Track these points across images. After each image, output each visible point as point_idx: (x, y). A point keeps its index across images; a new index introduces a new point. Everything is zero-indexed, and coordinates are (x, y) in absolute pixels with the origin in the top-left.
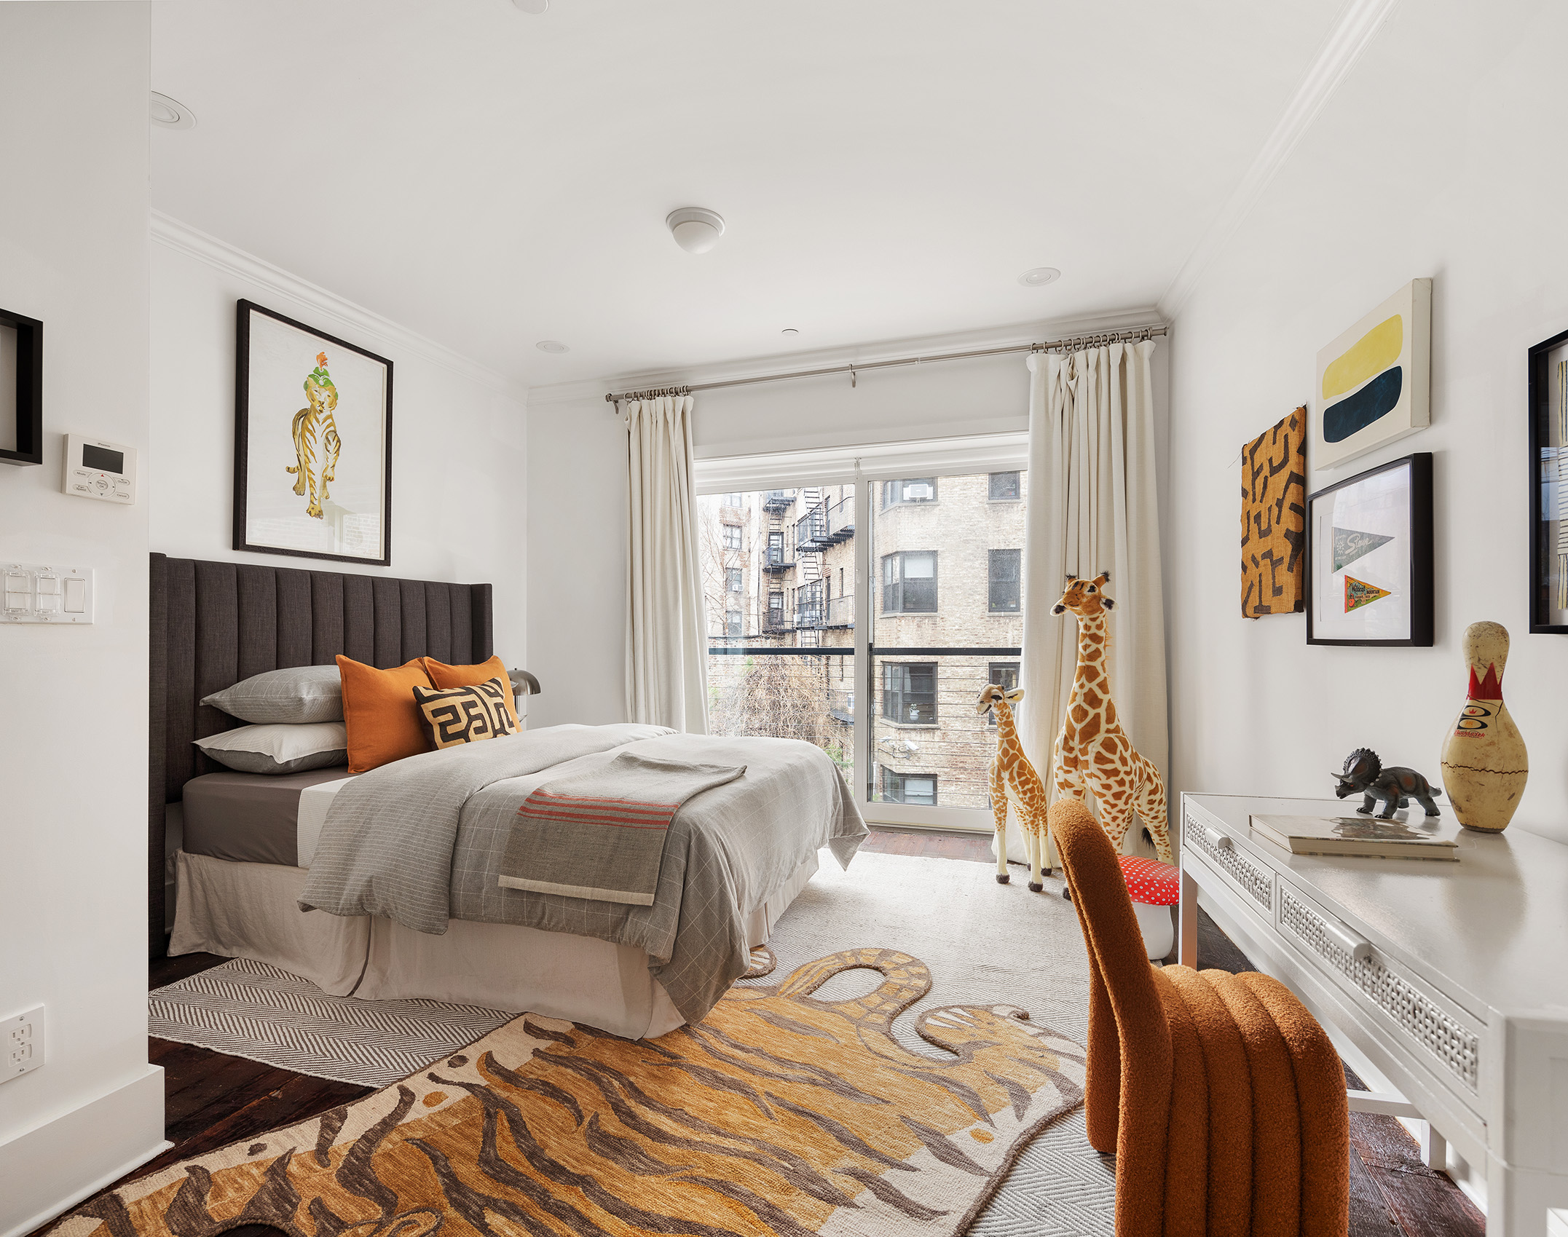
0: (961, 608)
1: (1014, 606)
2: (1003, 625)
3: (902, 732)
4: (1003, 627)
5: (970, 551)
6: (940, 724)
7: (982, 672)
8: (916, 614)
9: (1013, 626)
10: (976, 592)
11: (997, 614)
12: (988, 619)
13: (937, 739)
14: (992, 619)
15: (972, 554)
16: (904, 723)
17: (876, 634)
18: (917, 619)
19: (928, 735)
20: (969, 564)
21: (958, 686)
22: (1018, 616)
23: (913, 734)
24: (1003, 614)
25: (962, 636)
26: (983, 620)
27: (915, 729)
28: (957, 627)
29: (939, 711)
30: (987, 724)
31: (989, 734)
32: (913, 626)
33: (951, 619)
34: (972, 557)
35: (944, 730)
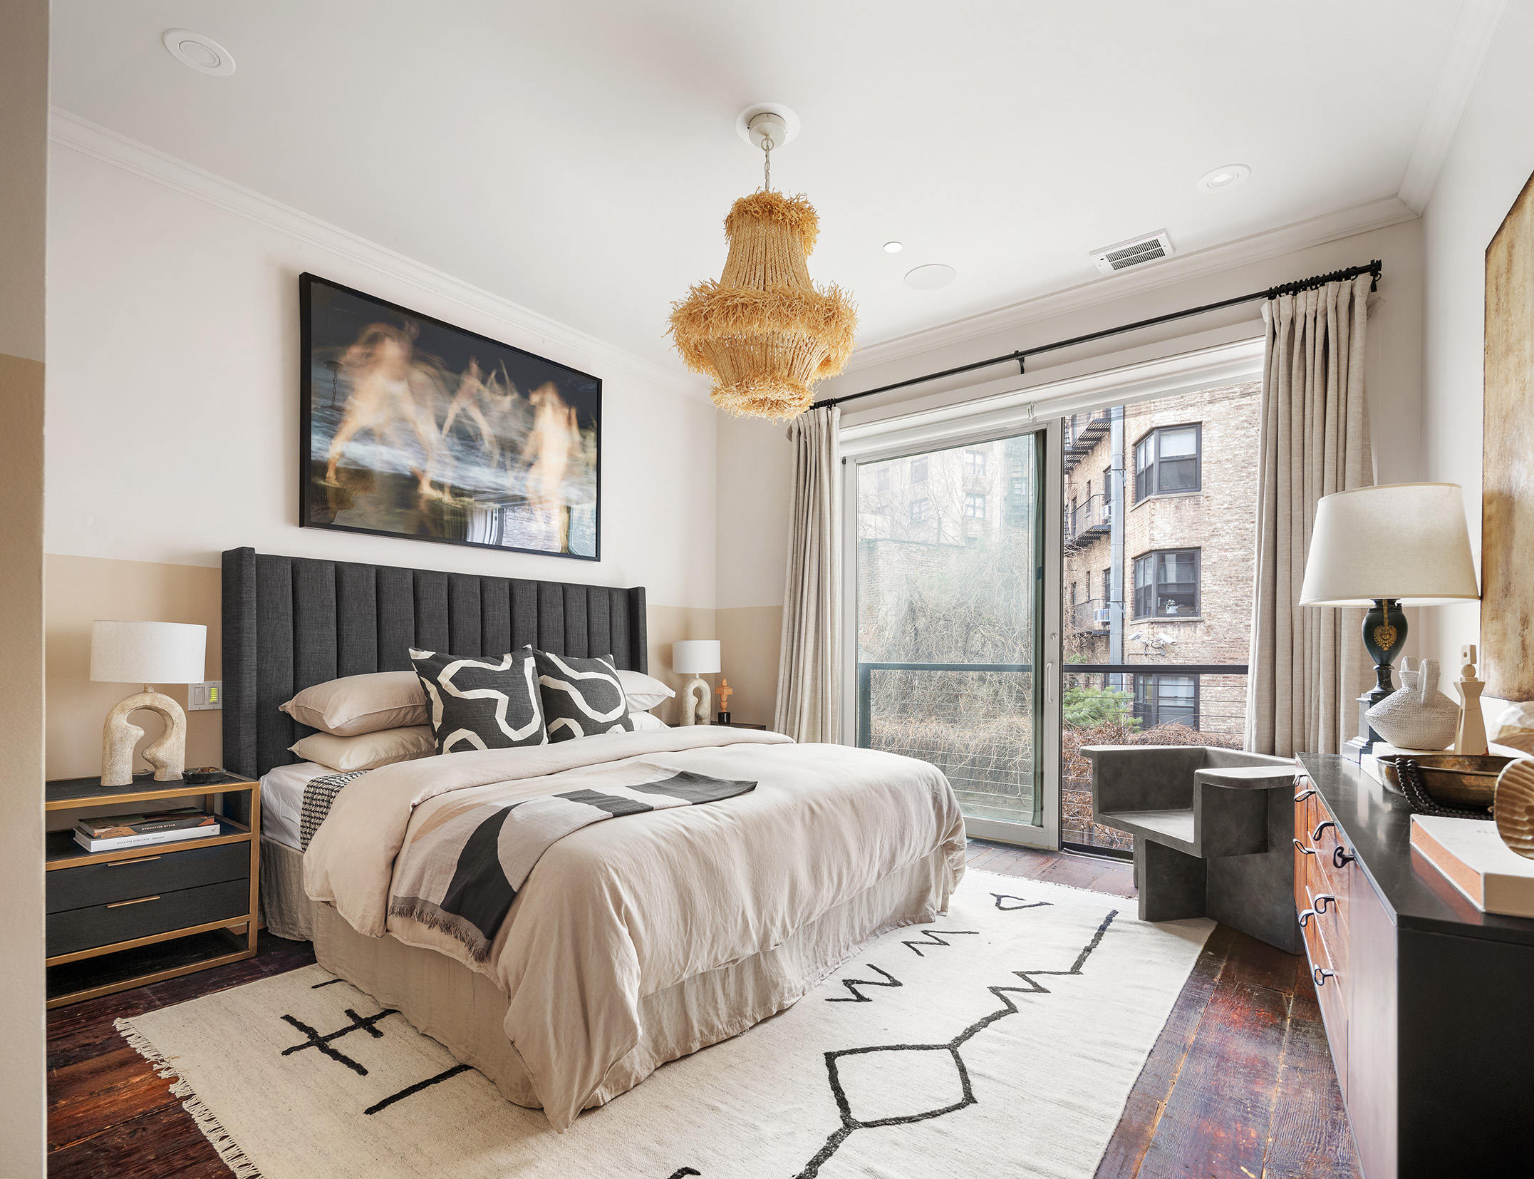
0: (1231, 484)
3: (1156, 626)
5: (1244, 418)
6: (1204, 616)
8: (1174, 495)
10: (1251, 463)
13: (1199, 633)
15: (1246, 421)
16: (1158, 616)
17: (1126, 532)
18: (1176, 500)
19: (1189, 629)
20: (1243, 432)
21: (1227, 573)
23: (1170, 628)
25: (1232, 515)
27: (1172, 623)
28: (1226, 506)
29: (1202, 601)
32: (1170, 508)
33: (1219, 497)
34: (1245, 425)
35: (1208, 623)
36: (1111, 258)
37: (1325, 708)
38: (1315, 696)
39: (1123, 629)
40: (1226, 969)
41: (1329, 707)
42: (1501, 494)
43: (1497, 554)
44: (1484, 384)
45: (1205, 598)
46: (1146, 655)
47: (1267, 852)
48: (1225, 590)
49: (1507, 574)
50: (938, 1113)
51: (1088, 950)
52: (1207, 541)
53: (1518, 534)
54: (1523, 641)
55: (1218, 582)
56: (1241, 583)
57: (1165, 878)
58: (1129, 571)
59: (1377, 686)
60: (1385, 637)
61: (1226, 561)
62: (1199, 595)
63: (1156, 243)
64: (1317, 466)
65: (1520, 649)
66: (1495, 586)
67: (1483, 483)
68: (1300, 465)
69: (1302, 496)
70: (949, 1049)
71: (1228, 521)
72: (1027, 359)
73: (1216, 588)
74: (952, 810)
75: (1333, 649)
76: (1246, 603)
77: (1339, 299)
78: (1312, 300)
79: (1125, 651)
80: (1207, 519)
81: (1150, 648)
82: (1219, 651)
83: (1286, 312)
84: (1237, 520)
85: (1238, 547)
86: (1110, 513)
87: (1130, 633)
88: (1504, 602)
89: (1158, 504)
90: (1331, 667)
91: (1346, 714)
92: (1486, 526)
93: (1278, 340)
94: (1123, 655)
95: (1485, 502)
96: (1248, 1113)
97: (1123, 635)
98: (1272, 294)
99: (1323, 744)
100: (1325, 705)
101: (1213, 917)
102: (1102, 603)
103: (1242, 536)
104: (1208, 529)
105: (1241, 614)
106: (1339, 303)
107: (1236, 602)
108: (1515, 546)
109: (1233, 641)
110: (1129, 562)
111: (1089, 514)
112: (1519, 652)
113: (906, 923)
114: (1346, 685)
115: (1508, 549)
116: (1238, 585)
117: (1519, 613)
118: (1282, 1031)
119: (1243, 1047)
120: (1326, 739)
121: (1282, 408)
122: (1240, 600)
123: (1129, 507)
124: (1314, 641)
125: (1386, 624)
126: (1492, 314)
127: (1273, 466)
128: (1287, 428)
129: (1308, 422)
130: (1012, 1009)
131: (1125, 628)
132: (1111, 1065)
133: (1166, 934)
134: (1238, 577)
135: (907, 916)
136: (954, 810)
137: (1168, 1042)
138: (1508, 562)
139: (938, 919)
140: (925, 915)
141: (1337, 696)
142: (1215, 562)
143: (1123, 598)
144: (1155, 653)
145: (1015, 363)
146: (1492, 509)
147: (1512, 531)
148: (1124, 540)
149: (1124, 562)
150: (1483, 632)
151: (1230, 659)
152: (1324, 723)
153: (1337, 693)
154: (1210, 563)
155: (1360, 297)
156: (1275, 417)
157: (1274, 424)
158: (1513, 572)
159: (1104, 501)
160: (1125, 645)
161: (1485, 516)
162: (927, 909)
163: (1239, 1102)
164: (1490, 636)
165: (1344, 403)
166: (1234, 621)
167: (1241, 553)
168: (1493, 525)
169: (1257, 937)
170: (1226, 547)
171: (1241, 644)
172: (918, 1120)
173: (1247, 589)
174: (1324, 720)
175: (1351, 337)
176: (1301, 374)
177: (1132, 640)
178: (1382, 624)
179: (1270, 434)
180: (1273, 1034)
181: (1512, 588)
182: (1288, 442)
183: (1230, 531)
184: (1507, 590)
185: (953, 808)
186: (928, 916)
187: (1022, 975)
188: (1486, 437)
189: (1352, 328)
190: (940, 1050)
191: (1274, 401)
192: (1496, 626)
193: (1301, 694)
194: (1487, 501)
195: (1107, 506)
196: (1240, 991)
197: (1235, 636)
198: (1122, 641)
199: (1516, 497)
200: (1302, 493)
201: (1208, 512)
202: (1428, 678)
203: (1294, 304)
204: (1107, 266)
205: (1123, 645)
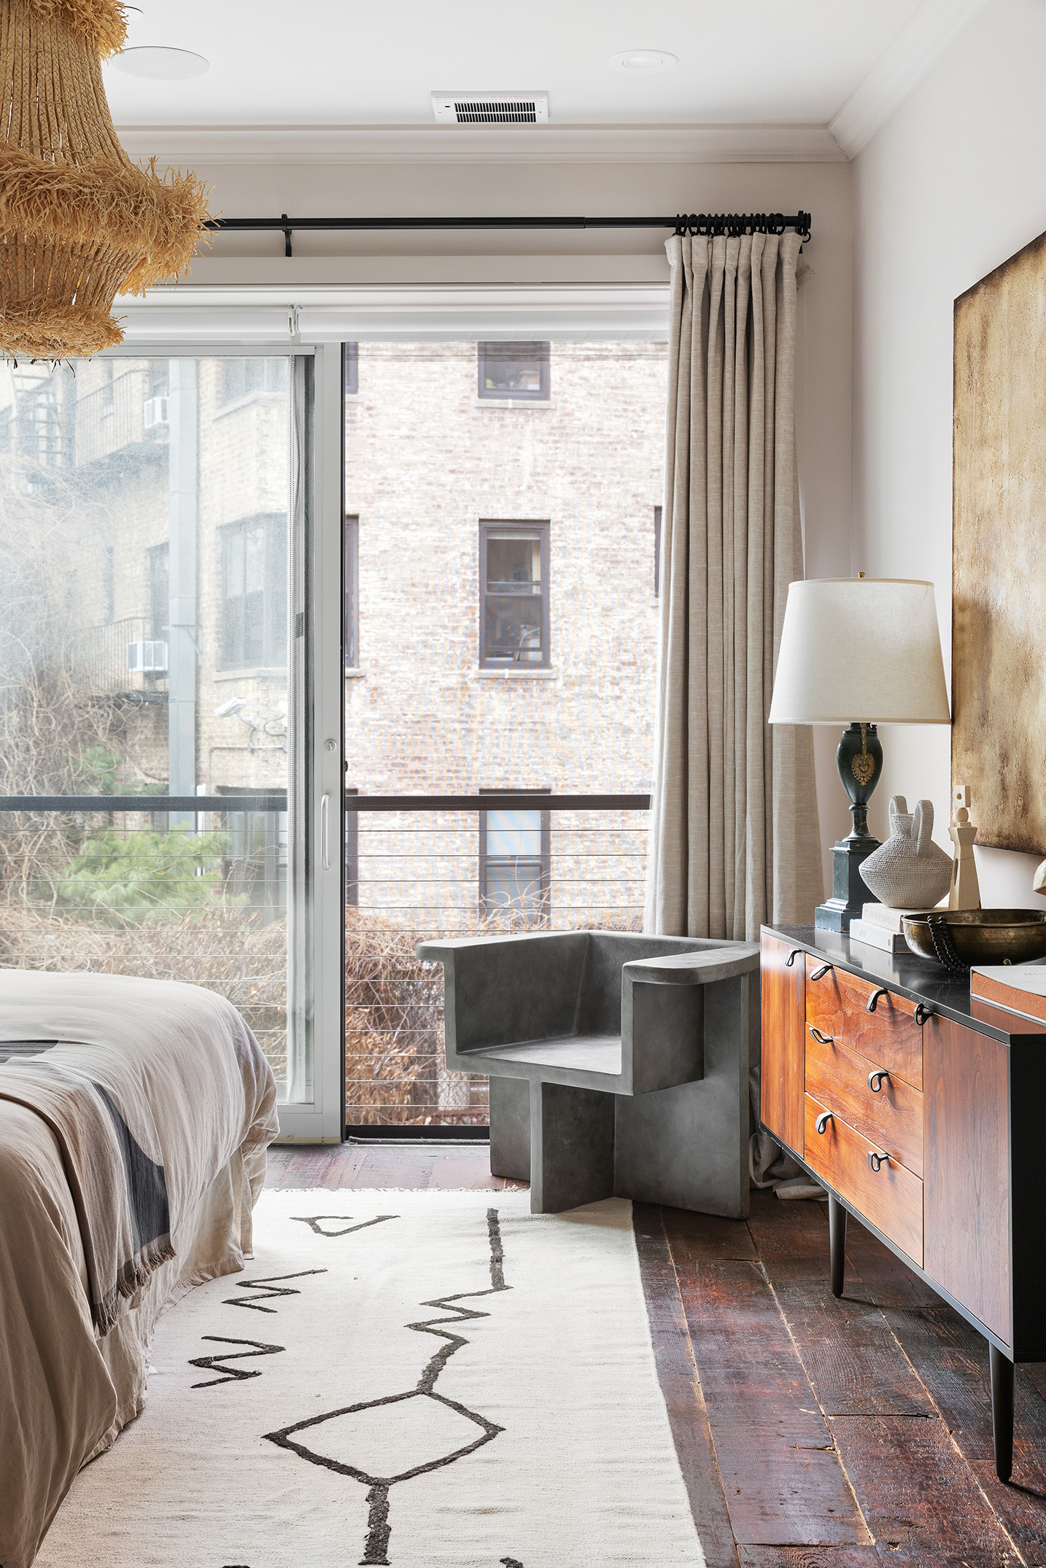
1: (535, 387)
2: (510, 429)
4: (510, 433)
7: (463, 541)
9: (535, 432)
11: (497, 403)
12: (476, 413)
14: (487, 415)
17: (203, 465)
21: (407, 574)
22: (544, 410)
24: (510, 403)
25: (415, 453)
26: (464, 416)
29: (362, 633)
30: (476, 667)
31: (479, 692)
35: (373, 681)
36: (459, 107)
37: (754, 861)
38: (740, 844)
39: (197, 690)
40: (674, 1249)
41: (758, 859)
42: (976, 604)
43: (971, 674)
44: (954, 462)
45: (367, 627)
46: (253, 751)
47: (702, 1078)
48: (403, 613)
49: (984, 700)
50: (471, 1448)
51: (497, 1261)
52: (370, 503)
53: (996, 658)
54: (1003, 781)
55: (392, 595)
56: (433, 598)
57: (566, 1142)
58: (209, 556)
59: (853, 832)
60: (861, 768)
61: (406, 550)
62: (355, 619)
63: (531, 107)
64: (739, 502)
65: (1000, 788)
66: (970, 711)
67: (953, 582)
68: (717, 496)
69: (720, 542)
70: (423, 1393)
71: (409, 465)
72: (299, 235)
73: (387, 606)
74: (261, 1068)
75: (762, 773)
76: (442, 641)
77: (765, 259)
78: (733, 252)
79: (202, 741)
80: (370, 457)
81: (261, 735)
82: (394, 743)
83: (700, 260)
84: (424, 463)
85: (428, 521)
86: (165, 418)
87: (216, 702)
88: (980, 731)
89: (275, 412)
90: (760, 801)
91: (781, 868)
92: (958, 636)
93: (690, 300)
94: (197, 750)
95: (957, 607)
96: (780, 1369)
97: (197, 704)
98: (682, 225)
99: (751, 915)
100: (754, 856)
101: (623, 1195)
102: (147, 627)
103: (434, 498)
104: (372, 477)
105: (433, 663)
106: (764, 265)
107: (424, 638)
108: (993, 670)
109: (418, 722)
110: (209, 536)
111: (110, 409)
112: (999, 792)
113: (203, 1278)
114: (780, 826)
115: (985, 672)
116: (427, 601)
117: (998, 747)
118: (769, 1296)
119: (737, 1319)
120: (755, 907)
121: (696, 406)
122: (431, 634)
123: (210, 410)
124: (738, 761)
125: (865, 752)
126: (963, 385)
127: (683, 492)
128: (701, 437)
129: (727, 433)
130: (459, 1342)
131: (203, 689)
132: (620, 1364)
133: (578, 1225)
134: (427, 585)
135: (203, 1266)
136: (264, 1068)
137: (660, 1334)
138: (985, 687)
139: (247, 1265)
140: (229, 1261)
141: (768, 843)
142: (385, 552)
143: (198, 617)
144: (272, 746)
145: (278, 234)
146: (965, 618)
147: (989, 652)
148: (198, 485)
149: (198, 535)
150: (955, 764)
151: (415, 759)
152: (753, 883)
153: (768, 838)
154: (377, 553)
155: (790, 264)
156: (686, 417)
157: (685, 427)
158: (991, 700)
159: (147, 386)
160: (204, 728)
161: (956, 624)
162: (231, 1249)
163: (766, 1364)
164: (964, 769)
165: (772, 413)
166: (422, 678)
167: (431, 535)
168: (967, 637)
169: (689, 1207)
170: (405, 520)
171: (434, 729)
172: (454, 1459)
173: (442, 612)
174: (753, 879)
175: (779, 318)
176: (719, 358)
177: (224, 716)
178: (860, 752)
179: (680, 442)
180: (763, 1301)
181: (990, 718)
182: (702, 459)
183: (413, 487)
184: (984, 718)
185: (261, 1064)
186: (234, 1261)
187: (437, 1304)
188: (956, 528)
189: (780, 305)
190: (412, 1398)
191: (685, 393)
192: (969, 758)
193: (721, 841)
194: (958, 607)
195: (158, 399)
196: (703, 1269)
197: (423, 710)
198: (197, 718)
199: (994, 616)
200: (720, 539)
201: (372, 440)
202: (924, 823)
203: (710, 251)
204: (452, 115)
205: (197, 725)
